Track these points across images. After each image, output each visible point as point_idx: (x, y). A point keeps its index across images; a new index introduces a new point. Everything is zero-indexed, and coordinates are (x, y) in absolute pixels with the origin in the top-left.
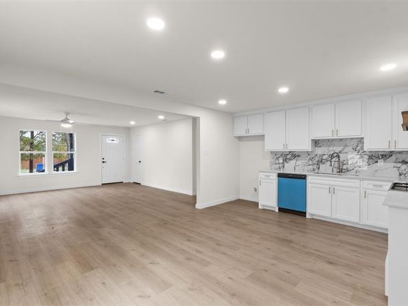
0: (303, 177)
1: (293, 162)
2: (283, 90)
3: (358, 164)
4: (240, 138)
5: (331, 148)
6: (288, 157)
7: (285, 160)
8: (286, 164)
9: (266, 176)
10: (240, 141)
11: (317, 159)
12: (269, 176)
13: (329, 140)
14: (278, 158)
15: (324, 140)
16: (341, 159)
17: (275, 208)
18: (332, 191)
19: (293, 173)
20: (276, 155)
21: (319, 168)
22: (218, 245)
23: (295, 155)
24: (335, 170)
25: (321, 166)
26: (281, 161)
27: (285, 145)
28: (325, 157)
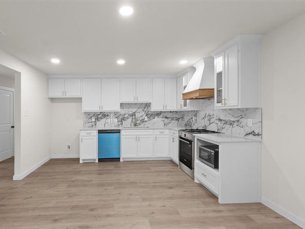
0: (118, 132)
1: (103, 121)
2: (121, 62)
3: (145, 120)
4: (53, 100)
5: (130, 110)
6: (100, 116)
7: (97, 119)
8: (97, 123)
9: (87, 133)
10: (52, 102)
11: (121, 117)
12: (90, 133)
13: (128, 104)
14: (91, 118)
15: (125, 104)
16: (136, 117)
17: (95, 160)
18: (138, 139)
19: (104, 129)
20: (89, 115)
21: (122, 124)
22: (92, 210)
23: (105, 115)
24: (133, 124)
25: (124, 122)
26: (93, 120)
27: (101, 107)
28: (126, 116)
